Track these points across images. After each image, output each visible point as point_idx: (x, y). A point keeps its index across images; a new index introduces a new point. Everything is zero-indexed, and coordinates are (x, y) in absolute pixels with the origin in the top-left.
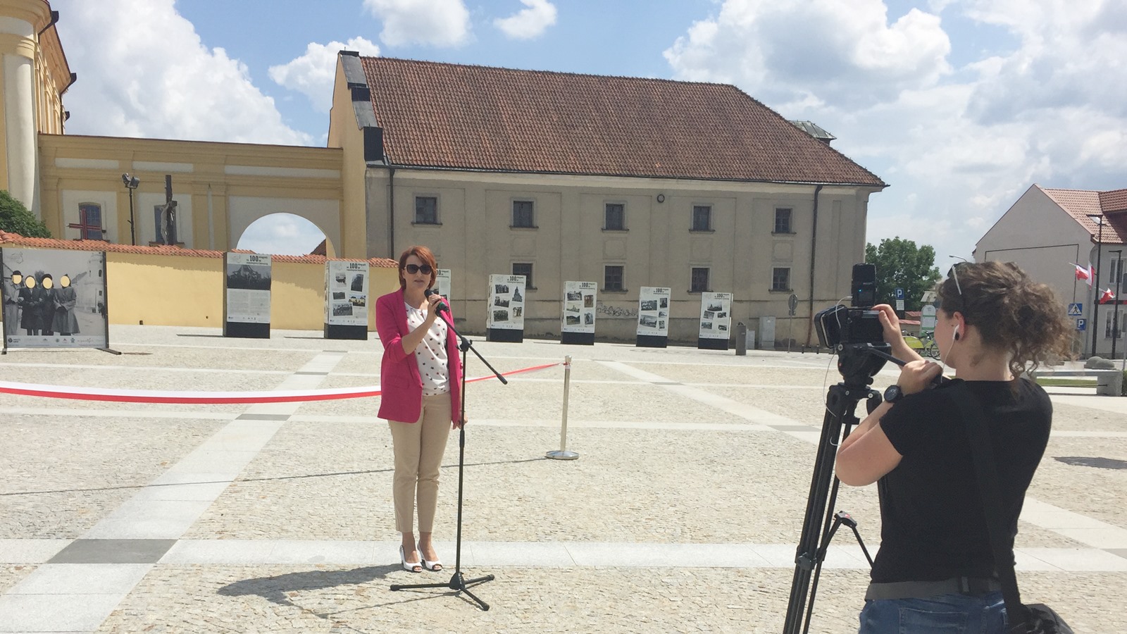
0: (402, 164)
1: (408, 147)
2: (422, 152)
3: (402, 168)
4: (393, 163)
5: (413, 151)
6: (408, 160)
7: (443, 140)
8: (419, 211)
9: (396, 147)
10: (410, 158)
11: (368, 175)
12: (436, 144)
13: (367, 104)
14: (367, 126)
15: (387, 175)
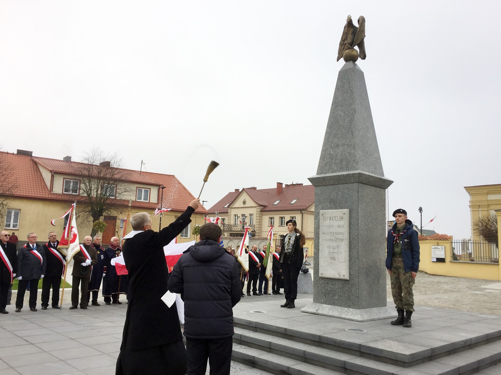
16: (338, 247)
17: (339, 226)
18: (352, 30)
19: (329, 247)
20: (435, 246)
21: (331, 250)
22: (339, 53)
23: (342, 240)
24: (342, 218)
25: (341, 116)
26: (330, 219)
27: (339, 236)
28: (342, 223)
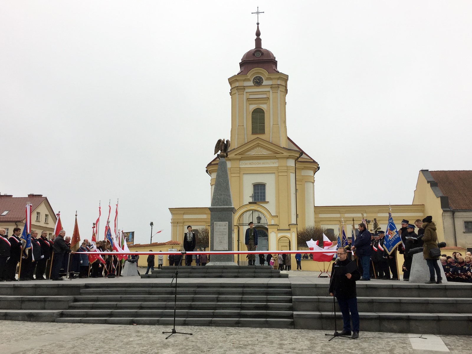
0: (458, 209)
2: (464, 204)
3: (458, 211)
4: (454, 209)
5: (461, 204)
6: (460, 208)
8: (466, 227)
9: (453, 203)
11: (443, 214)
13: (438, 188)
14: (441, 196)
15: (452, 214)
16: (223, 237)
17: (224, 229)
18: (224, 144)
19: (219, 238)
20: (170, 249)
21: (220, 239)
22: (215, 152)
23: (225, 234)
24: (225, 225)
25: (222, 182)
26: (219, 226)
27: (224, 233)
28: (225, 227)
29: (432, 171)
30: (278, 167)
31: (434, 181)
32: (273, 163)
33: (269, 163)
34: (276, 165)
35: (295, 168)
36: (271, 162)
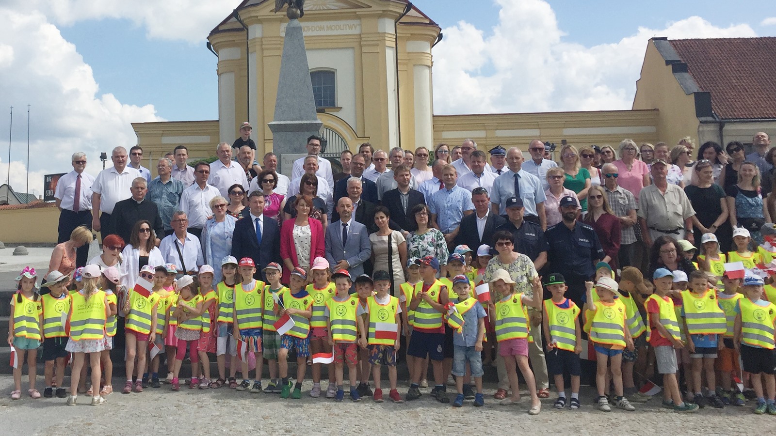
0: (730, 119)
1: (731, 105)
2: (744, 108)
3: (732, 122)
4: (722, 119)
5: (737, 108)
6: (734, 115)
7: (759, 98)
9: (720, 105)
10: (736, 114)
11: (700, 129)
12: (754, 101)
13: (686, 75)
14: (696, 91)
15: (717, 128)
29: (675, 40)
30: (360, 35)
31: (680, 61)
32: (351, 28)
33: (342, 28)
34: (357, 31)
35: (395, 37)
36: (346, 25)
